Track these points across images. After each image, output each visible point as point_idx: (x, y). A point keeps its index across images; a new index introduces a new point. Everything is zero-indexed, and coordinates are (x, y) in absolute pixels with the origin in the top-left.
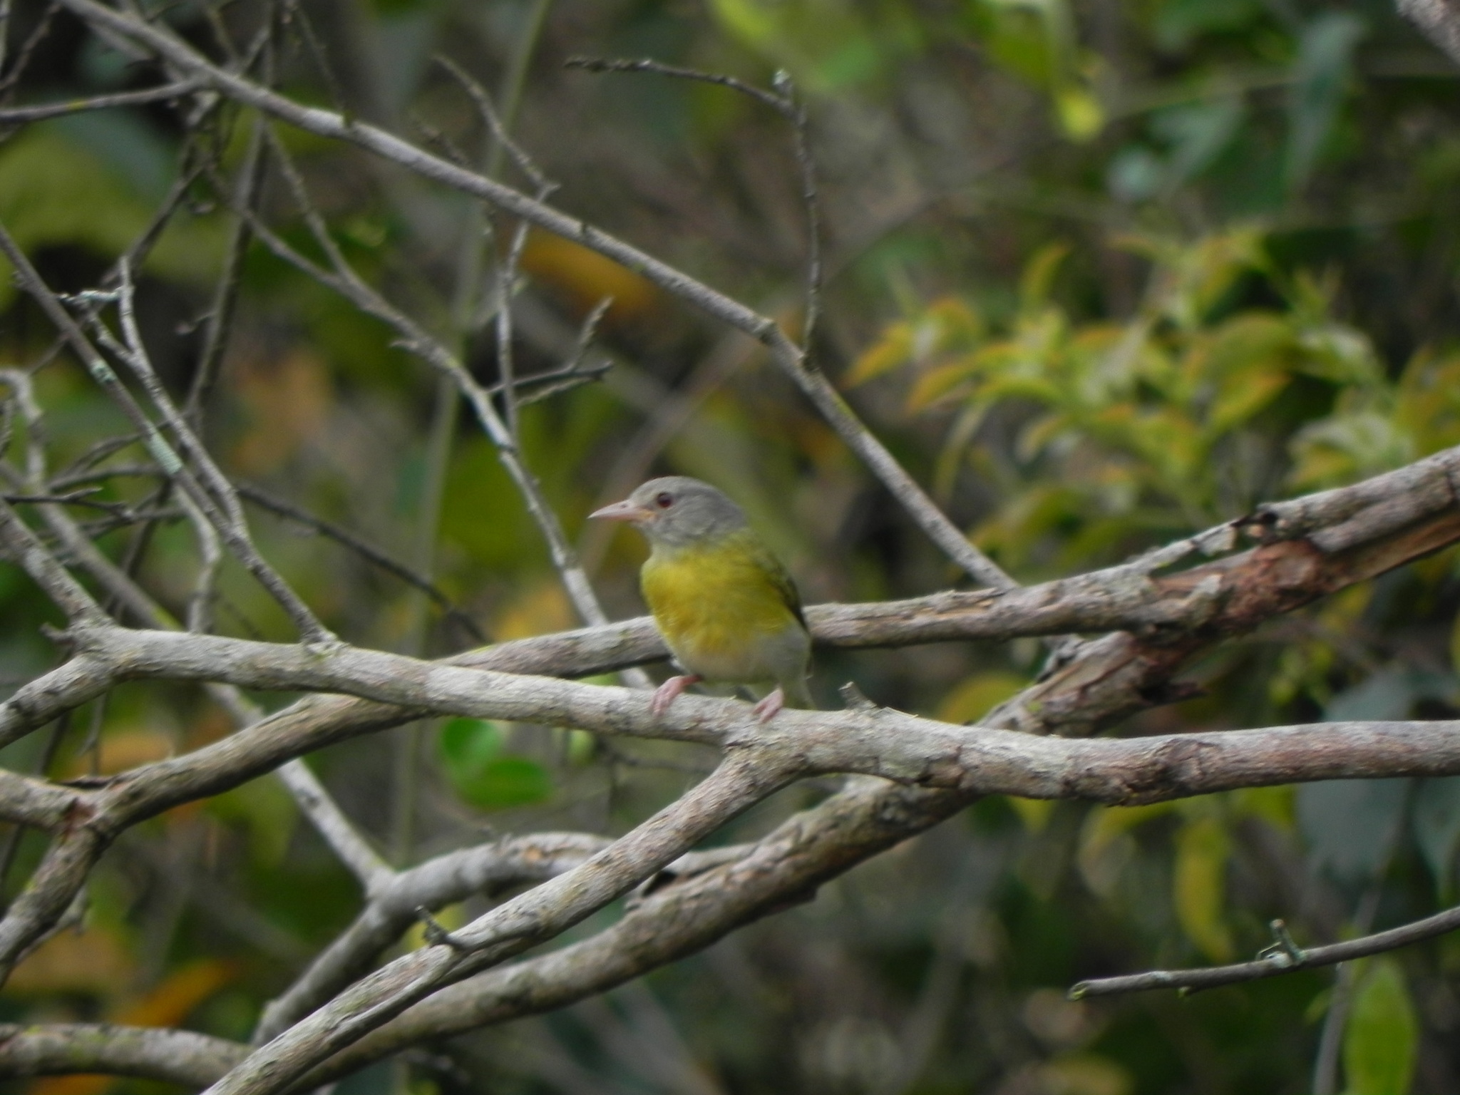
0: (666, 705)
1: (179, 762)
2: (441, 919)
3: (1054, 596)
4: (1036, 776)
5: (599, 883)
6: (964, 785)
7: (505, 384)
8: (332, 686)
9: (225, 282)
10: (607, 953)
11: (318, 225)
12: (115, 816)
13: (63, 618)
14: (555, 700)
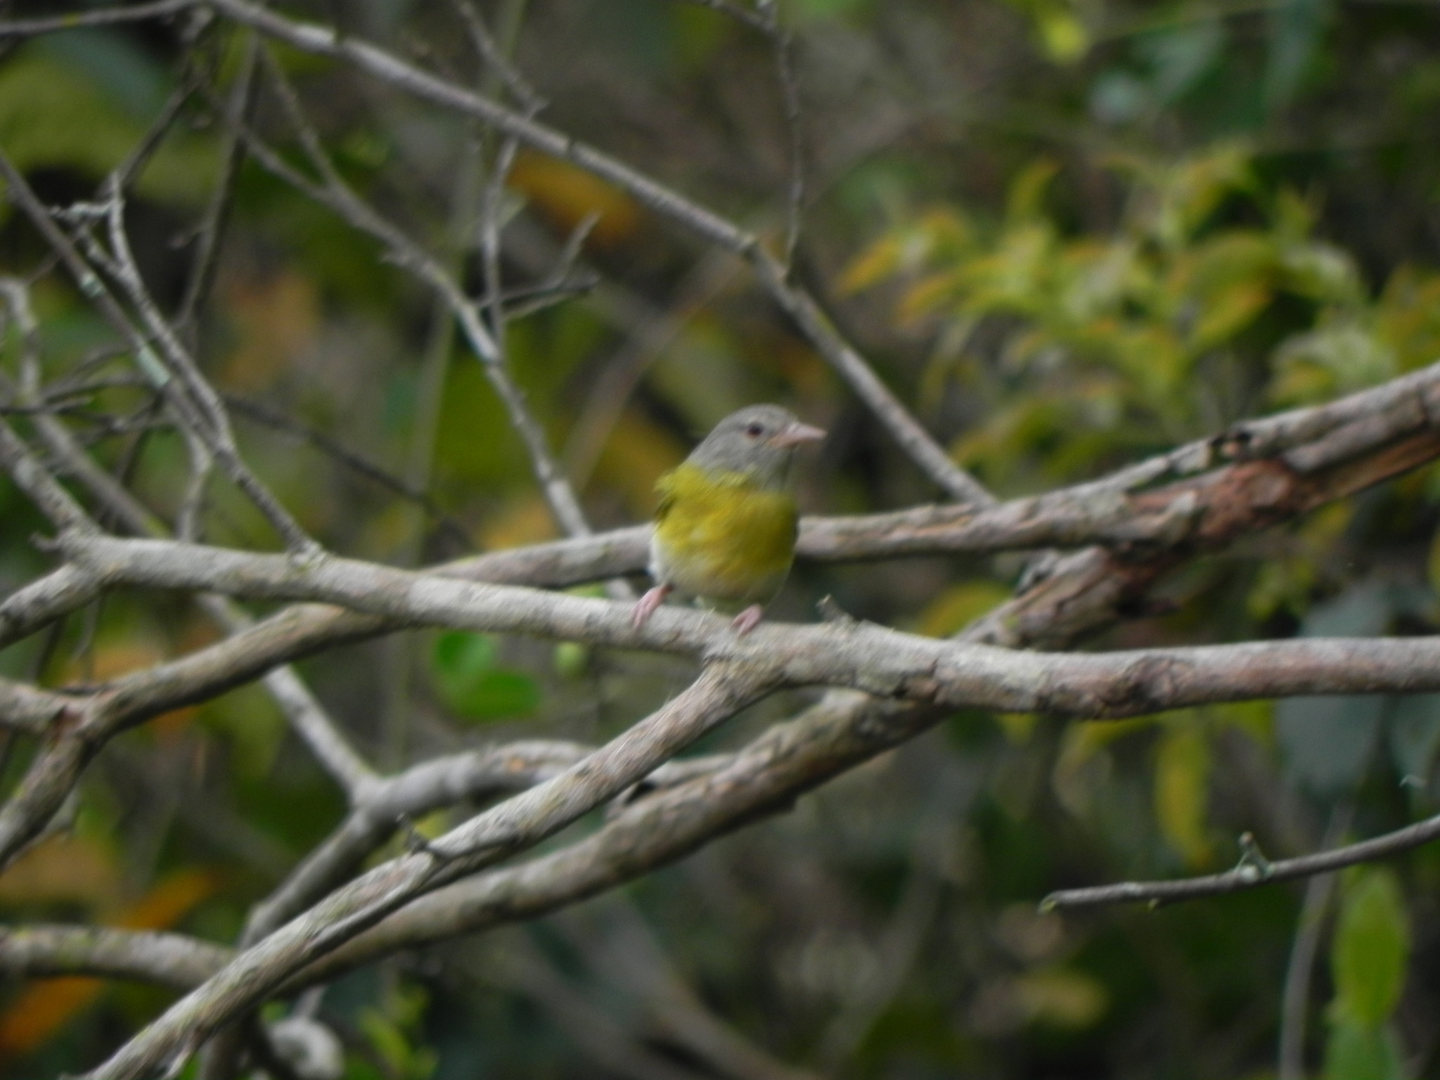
0: (648, 617)
1: (166, 670)
2: (422, 828)
3: (1032, 512)
4: (1010, 691)
5: (579, 793)
6: (940, 698)
7: (493, 297)
8: (316, 596)
9: (218, 196)
10: (587, 863)
11: (310, 140)
12: (104, 723)
13: (51, 528)
14: (536, 612)
